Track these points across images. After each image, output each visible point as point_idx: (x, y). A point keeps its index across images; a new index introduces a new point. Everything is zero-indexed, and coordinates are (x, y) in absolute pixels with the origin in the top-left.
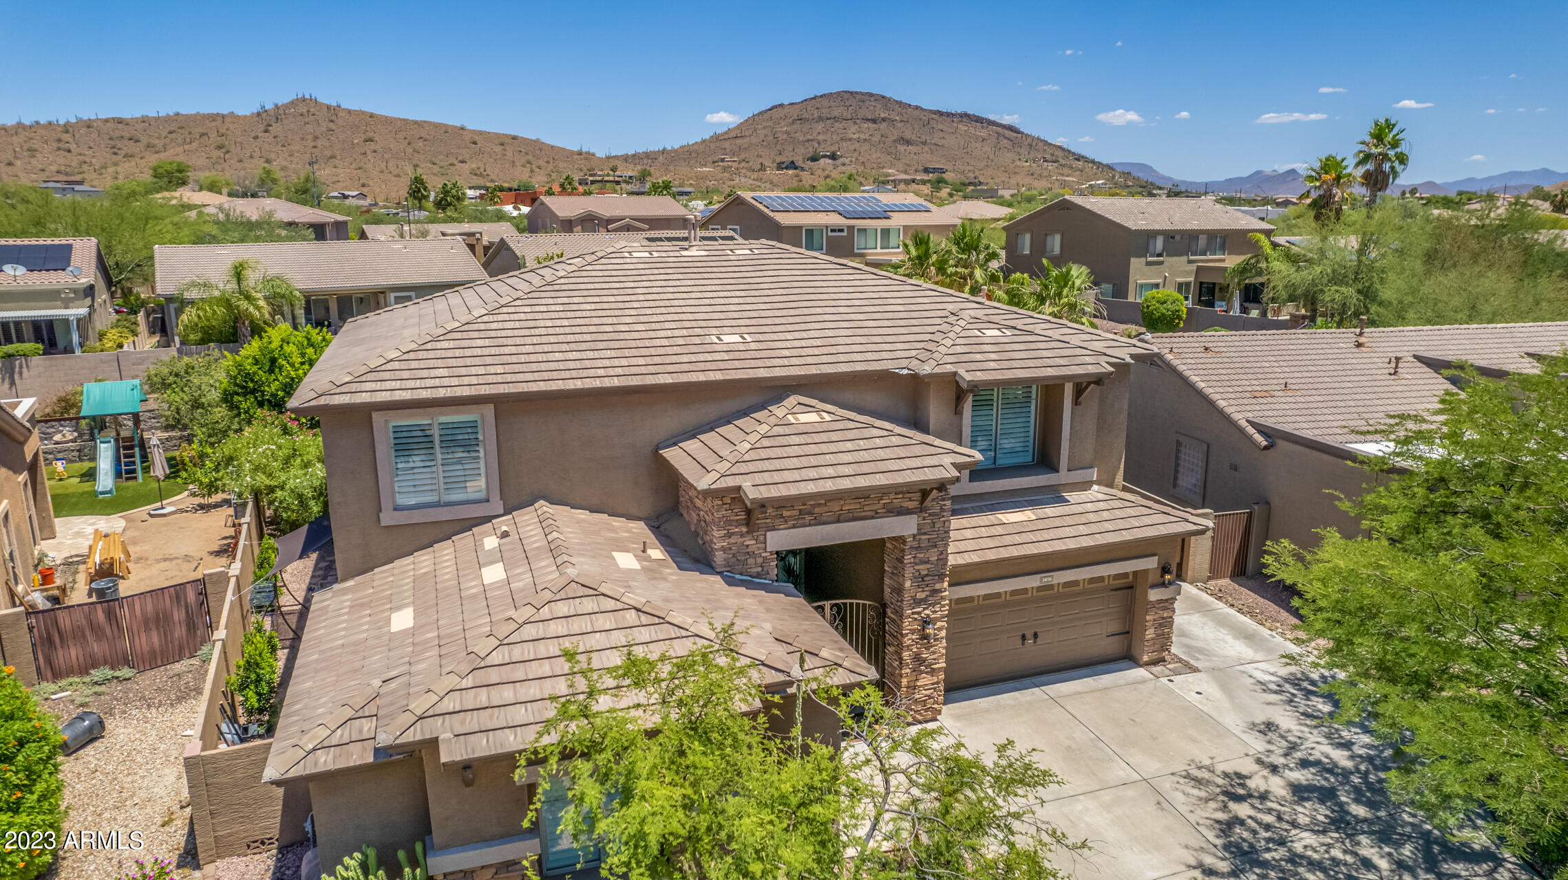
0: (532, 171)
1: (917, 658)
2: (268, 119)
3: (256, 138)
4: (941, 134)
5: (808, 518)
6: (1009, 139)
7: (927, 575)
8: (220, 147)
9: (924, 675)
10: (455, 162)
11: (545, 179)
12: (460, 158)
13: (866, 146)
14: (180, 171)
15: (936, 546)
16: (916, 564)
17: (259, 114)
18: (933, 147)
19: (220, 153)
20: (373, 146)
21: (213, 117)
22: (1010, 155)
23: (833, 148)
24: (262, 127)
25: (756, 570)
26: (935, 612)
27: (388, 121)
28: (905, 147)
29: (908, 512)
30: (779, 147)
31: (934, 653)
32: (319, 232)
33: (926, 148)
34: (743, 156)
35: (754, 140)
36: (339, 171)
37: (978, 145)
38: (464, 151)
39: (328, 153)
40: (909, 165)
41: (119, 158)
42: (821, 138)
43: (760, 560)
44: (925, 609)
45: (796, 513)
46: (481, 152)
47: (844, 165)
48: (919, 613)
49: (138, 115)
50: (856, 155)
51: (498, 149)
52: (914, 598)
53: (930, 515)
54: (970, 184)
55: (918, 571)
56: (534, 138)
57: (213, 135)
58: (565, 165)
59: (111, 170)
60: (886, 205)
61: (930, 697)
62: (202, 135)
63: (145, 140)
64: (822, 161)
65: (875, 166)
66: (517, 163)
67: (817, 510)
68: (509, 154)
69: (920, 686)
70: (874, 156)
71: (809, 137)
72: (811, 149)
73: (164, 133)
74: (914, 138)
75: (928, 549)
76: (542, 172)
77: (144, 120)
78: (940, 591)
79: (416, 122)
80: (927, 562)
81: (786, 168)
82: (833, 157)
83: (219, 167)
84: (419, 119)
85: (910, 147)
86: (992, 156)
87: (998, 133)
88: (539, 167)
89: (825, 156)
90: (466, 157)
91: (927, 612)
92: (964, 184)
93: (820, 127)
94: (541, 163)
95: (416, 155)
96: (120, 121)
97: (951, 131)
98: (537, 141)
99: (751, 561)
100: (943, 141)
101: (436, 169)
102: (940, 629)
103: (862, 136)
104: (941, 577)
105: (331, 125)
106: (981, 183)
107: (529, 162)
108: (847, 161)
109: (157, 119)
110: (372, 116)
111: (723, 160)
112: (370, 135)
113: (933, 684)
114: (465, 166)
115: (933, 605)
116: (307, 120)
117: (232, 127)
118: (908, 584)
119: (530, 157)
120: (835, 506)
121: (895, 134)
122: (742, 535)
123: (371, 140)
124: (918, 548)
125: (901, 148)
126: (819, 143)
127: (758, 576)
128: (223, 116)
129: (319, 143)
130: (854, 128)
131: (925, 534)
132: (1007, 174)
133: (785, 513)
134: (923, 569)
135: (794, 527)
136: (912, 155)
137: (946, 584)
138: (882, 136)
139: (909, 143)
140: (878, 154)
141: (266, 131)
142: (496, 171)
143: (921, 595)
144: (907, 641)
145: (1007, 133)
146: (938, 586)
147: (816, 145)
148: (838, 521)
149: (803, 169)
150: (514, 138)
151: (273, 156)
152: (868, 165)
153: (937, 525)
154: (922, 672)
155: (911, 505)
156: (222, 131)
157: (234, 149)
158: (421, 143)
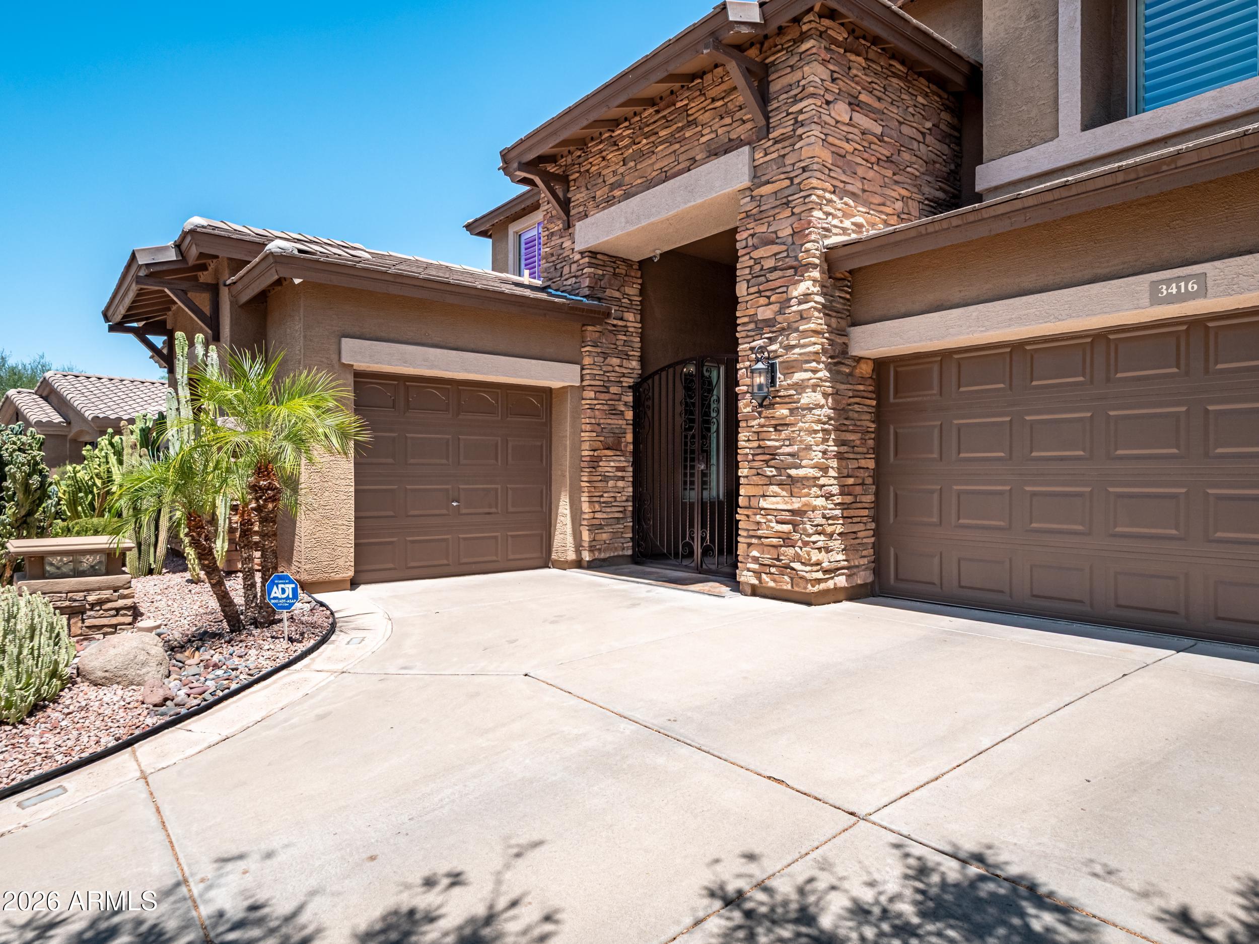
7: (775, 269)
9: (775, 489)
15: (787, 204)
16: (755, 248)
25: (569, 282)
26: (788, 348)
29: (738, 144)
31: (791, 441)
43: (573, 267)
44: (771, 340)
45: (607, 189)
48: (763, 351)
52: (754, 318)
53: (776, 142)
55: (757, 261)
61: (787, 541)
67: (626, 178)
69: (767, 511)
75: (774, 213)
80: (774, 241)
91: (774, 347)
99: (566, 270)
102: (802, 387)
104: (799, 269)
113: (792, 512)
115: (788, 332)
118: (741, 289)
122: (560, 235)
124: (759, 215)
131: (768, 182)
133: (598, 194)
134: (769, 257)
137: (807, 285)
143: (764, 313)
146: (793, 291)
153: (789, 160)
154: (770, 480)
155: (741, 131)
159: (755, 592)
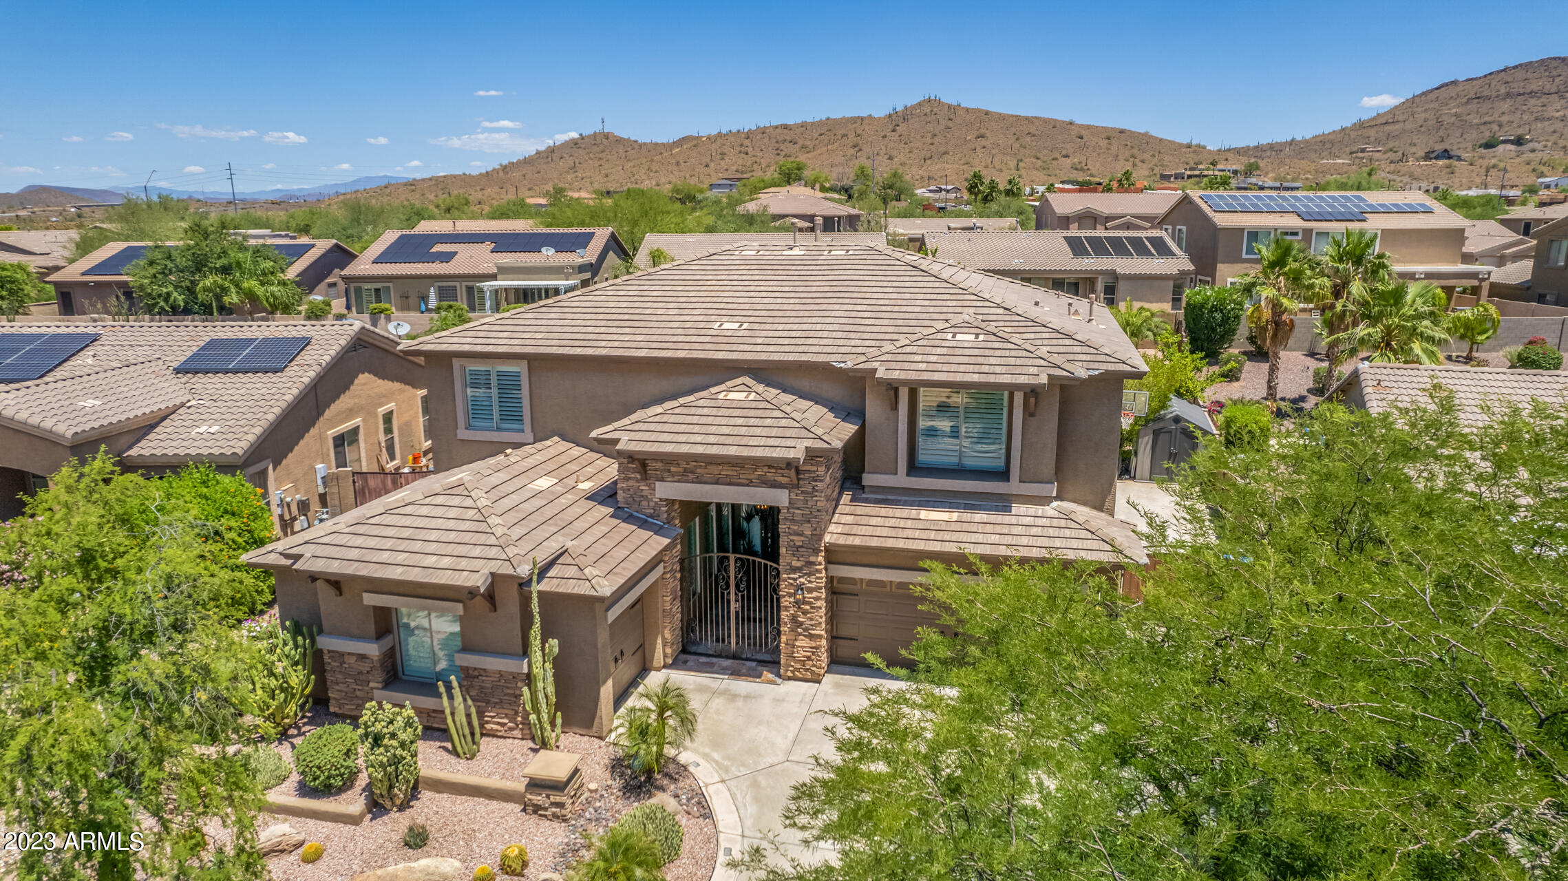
1: (794, 619)
2: (897, 119)
3: (885, 137)
5: (691, 476)
7: (802, 547)
8: (854, 146)
9: (802, 637)
10: (1059, 156)
11: (1146, 173)
12: (1064, 152)
14: (799, 169)
15: (809, 521)
16: (791, 534)
17: (890, 116)
19: (853, 151)
20: (983, 142)
21: (854, 120)
24: (891, 127)
25: (649, 511)
26: (810, 582)
27: (1002, 118)
29: (781, 486)
30: (1441, 133)
31: (811, 619)
32: (830, 224)
34: (1391, 144)
35: (1408, 126)
38: (1068, 146)
39: (942, 149)
42: (1504, 119)
43: (652, 504)
44: (800, 577)
45: (681, 470)
46: (1086, 146)
48: (795, 579)
49: (799, 121)
51: (1103, 143)
52: (789, 564)
53: (802, 492)
55: (793, 541)
56: (1142, 131)
57: (852, 135)
58: (1171, 158)
60: (1371, 206)
61: (809, 658)
62: (843, 136)
63: (801, 142)
66: (1121, 157)
67: (699, 470)
68: (1114, 149)
69: (796, 646)
71: (1488, 119)
72: (1487, 133)
73: (816, 135)
75: (802, 523)
76: (1145, 166)
77: (803, 125)
78: (813, 563)
79: (1026, 118)
80: (802, 535)
81: (1437, 158)
82: (1519, 142)
83: (851, 163)
84: (1030, 114)
88: (1143, 161)
89: (1506, 142)
90: (1070, 151)
91: (802, 580)
94: (1146, 156)
95: (1022, 150)
96: (785, 127)
98: (1146, 134)
99: (644, 503)
101: (1039, 163)
102: (817, 599)
104: (816, 552)
105: (950, 124)
107: (1133, 156)
108: (1538, 146)
109: (813, 124)
110: (987, 113)
111: (1363, 151)
112: (983, 131)
113: (814, 648)
114: (1068, 161)
115: (809, 575)
116: (929, 119)
117: (867, 128)
118: (783, 551)
119: (1135, 151)
120: (715, 470)
122: (638, 481)
123: (982, 137)
124: (793, 521)
126: (1500, 126)
127: (651, 516)
128: (862, 119)
129: (936, 140)
131: (799, 509)
133: (673, 469)
134: (798, 540)
135: (679, 481)
137: (820, 559)
141: (894, 131)
142: (1098, 164)
143: (796, 564)
144: (785, 601)
146: (812, 559)
147: (1496, 128)
148: (717, 483)
150: (1122, 131)
151: (895, 153)
153: (810, 503)
154: (800, 634)
155: (784, 480)
156: (859, 132)
157: (865, 148)
158: (1028, 139)
159: (789, 679)
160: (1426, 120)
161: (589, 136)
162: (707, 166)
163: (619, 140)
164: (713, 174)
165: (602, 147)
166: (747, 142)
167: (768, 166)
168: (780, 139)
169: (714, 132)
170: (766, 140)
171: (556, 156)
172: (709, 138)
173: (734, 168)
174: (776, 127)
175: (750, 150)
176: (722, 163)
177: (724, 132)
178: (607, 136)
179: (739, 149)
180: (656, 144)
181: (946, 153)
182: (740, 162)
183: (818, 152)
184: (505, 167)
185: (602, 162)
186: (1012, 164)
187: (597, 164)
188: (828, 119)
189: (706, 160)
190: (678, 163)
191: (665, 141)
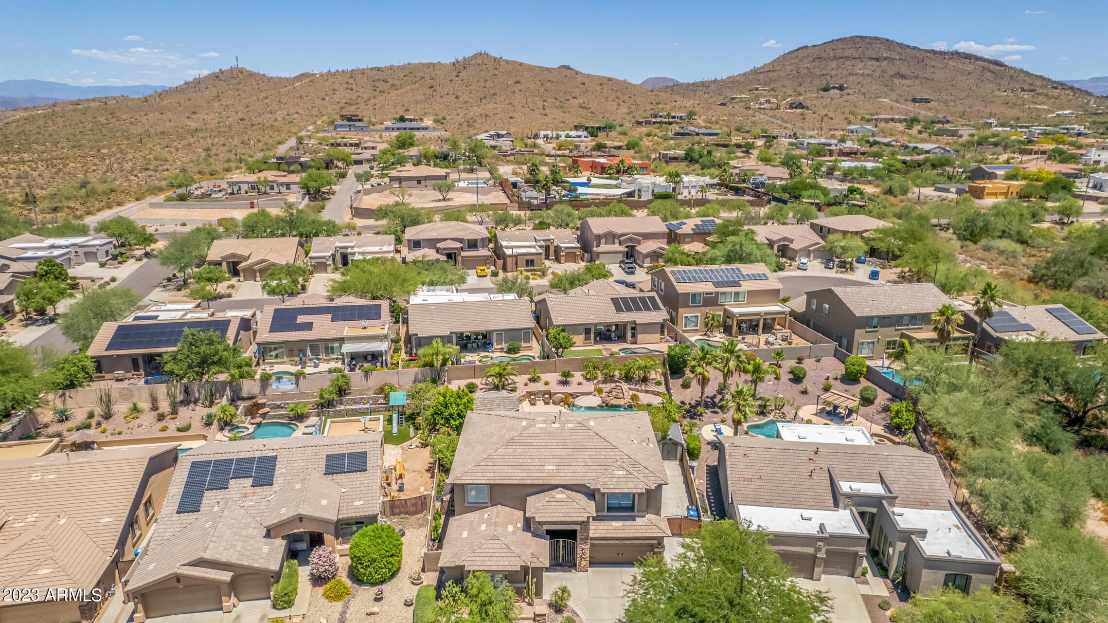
0: (619, 105)
2: (460, 67)
3: (451, 81)
4: (932, 70)
6: (993, 72)
8: (431, 87)
10: (570, 98)
11: (626, 111)
12: (573, 95)
13: (869, 80)
17: (454, 64)
18: (924, 81)
19: (430, 91)
20: (520, 87)
21: (429, 65)
22: (990, 86)
23: (842, 82)
24: (455, 73)
27: (531, 68)
28: (900, 80)
30: (800, 80)
33: (918, 81)
34: (773, 86)
35: (782, 74)
36: (499, 106)
37: (964, 78)
38: (575, 90)
39: (492, 91)
40: (901, 96)
41: (377, 93)
42: (834, 72)
46: (587, 90)
47: (848, 94)
49: (388, 65)
50: (859, 87)
51: (598, 88)
54: (939, 122)
56: (622, 79)
57: (427, 78)
58: (641, 99)
59: (372, 101)
62: (422, 78)
63: (391, 82)
64: (832, 91)
65: (873, 96)
66: (610, 99)
68: (605, 91)
70: (874, 88)
71: (824, 72)
72: (824, 82)
73: (401, 77)
74: (909, 73)
76: (625, 105)
77: (391, 68)
79: (547, 69)
81: (796, 108)
82: (841, 88)
83: (429, 101)
84: (549, 66)
85: (904, 81)
86: (974, 88)
87: (983, 67)
88: (624, 102)
89: (834, 88)
90: (577, 95)
92: (933, 122)
93: (834, 64)
94: (626, 98)
95: (546, 93)
96: (379, 69)
97: (941, 66)
98: (625, 81)
100: (933, 75)
101: (557, 103)
103: (866, 72)
105: (496, 72)
106: (948, 122)
107: (617, 98)
108: (851, 92)
109: (399, 67)
110: (521, 64)
112: (518, 78)
114: (576, 101)
116: (481, 68)
117: (438, 72)
119: (618, 94)
121: (894, 70)
123: (519, 82)
125: (897, 81)
126: (831, 77)
128: (434, 65)
129: (488, 84)
130: (860, 65)
132: (984, 104)
136: (905, 87)
138: (882, 72)
139: (903, 77)
140: (877, 86)
141: (457, 76)
142: (595, 104)
145: (992, 67)
147: (829, 78)
149: (808, 109)
150: (610, 79)
151: (460, 94)
152: (867, 95)
156: (433, 76)
157: (439, 89)
158: (549, 84)
160: (791, 71)
161: (227, 71)
162: (323, 99)
163: (251, 75)
164: (329, 106)
165: (238, 80)
166: (351, 81)
167: (369, 100)
168: (375, 79)
169: (325, 71)
170: (365, 79)
171: (202, 86)
172: (321, 75)
173: (344, 101)
174: (372, 69)
175: (354, 86)
176: (335, 97)
177: (333, 70)
178: (241, 71)
179: (346, 86)
180: (281, 78)
181: (495, 94)
182: (348, 96)
183: (403, 90)
184: (161, 94)
185: (239, 92)
186: (540, 104)
187: (236, 94)
188: (409, 64)
189: (323, 94)
190: (301, 97)
191: (288, 76)
